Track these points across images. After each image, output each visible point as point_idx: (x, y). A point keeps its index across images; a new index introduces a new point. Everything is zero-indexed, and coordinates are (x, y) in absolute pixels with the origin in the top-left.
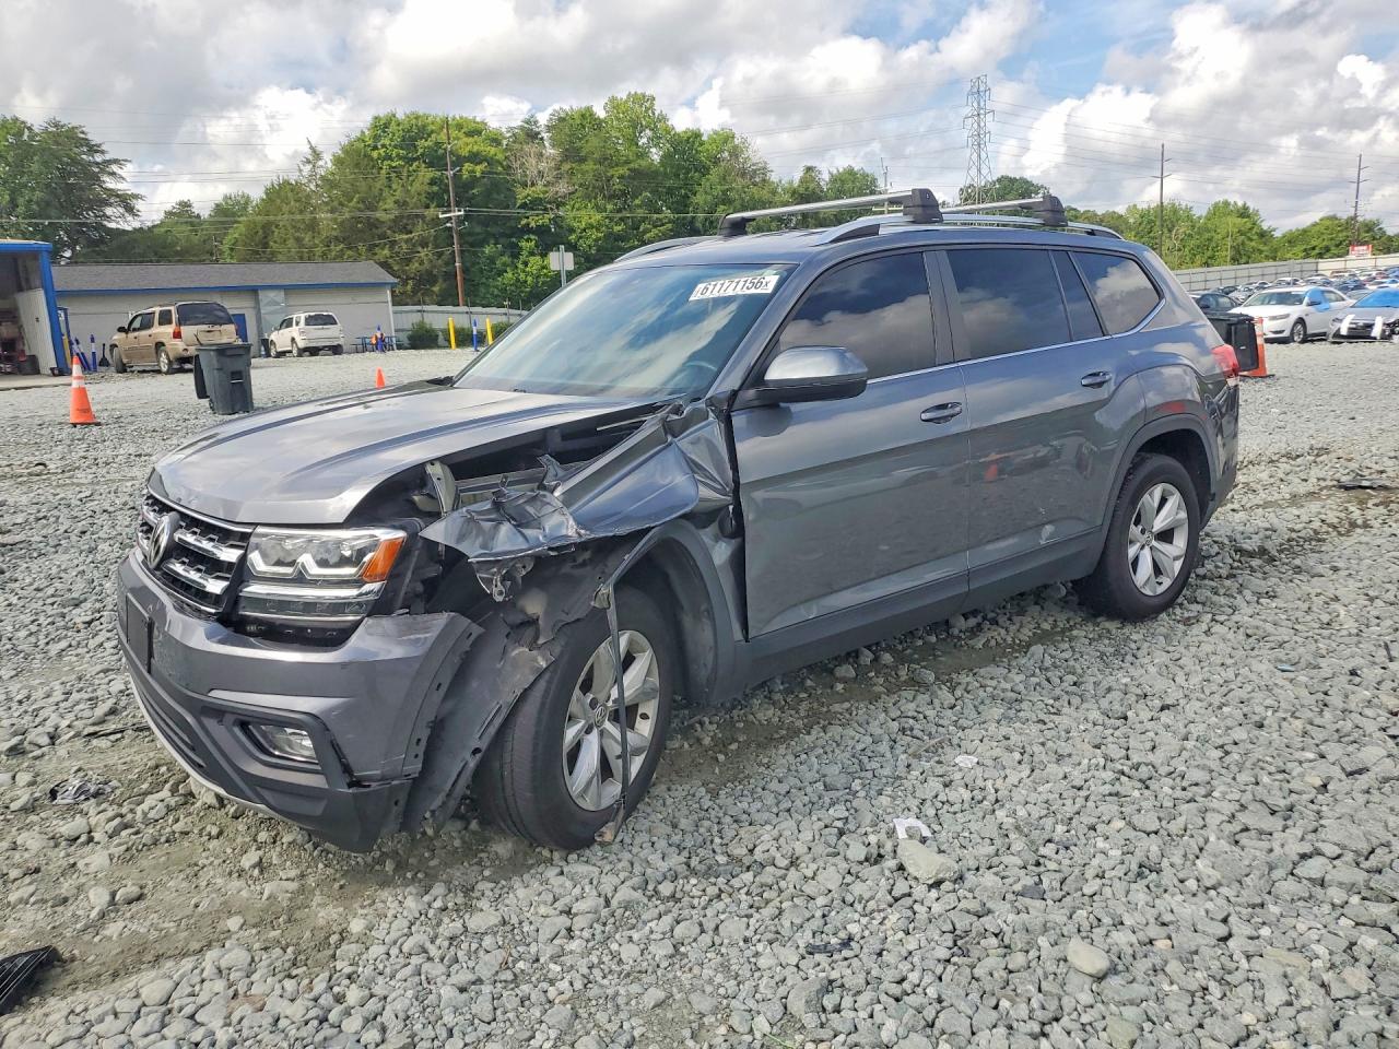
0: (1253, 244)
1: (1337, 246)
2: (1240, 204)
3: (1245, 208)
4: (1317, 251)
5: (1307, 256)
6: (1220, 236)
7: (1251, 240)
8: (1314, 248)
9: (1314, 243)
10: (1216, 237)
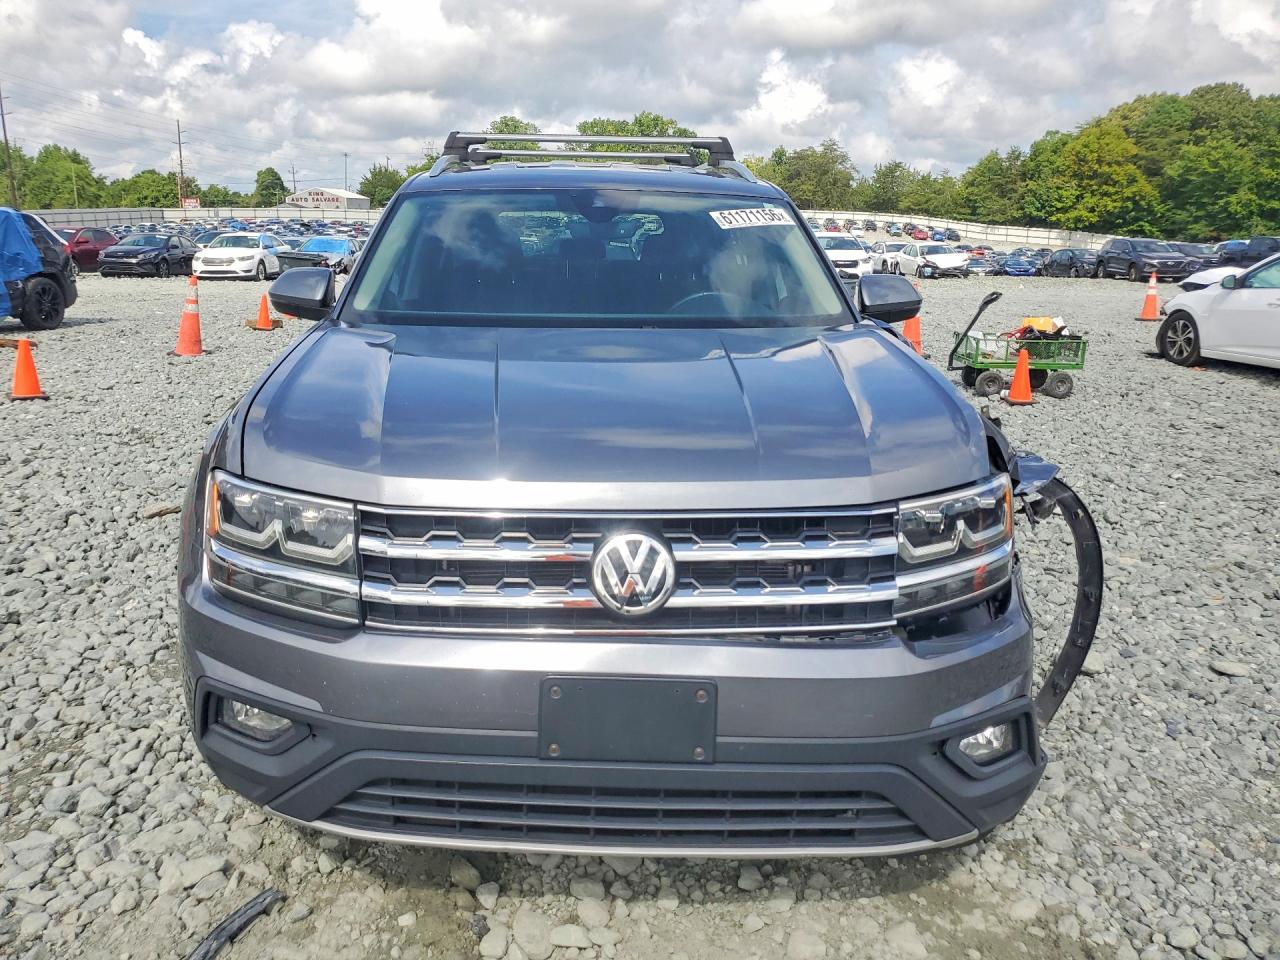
0: (93, 189)
1: (165, 197)
2: (70, 150)
3: (75, 153)
4: (149, 200)
5: (141, 204)
6: (59, 179)
7: (91, 185)
8: (146, 198)
9: (145, 193)
10: (55, 179)
